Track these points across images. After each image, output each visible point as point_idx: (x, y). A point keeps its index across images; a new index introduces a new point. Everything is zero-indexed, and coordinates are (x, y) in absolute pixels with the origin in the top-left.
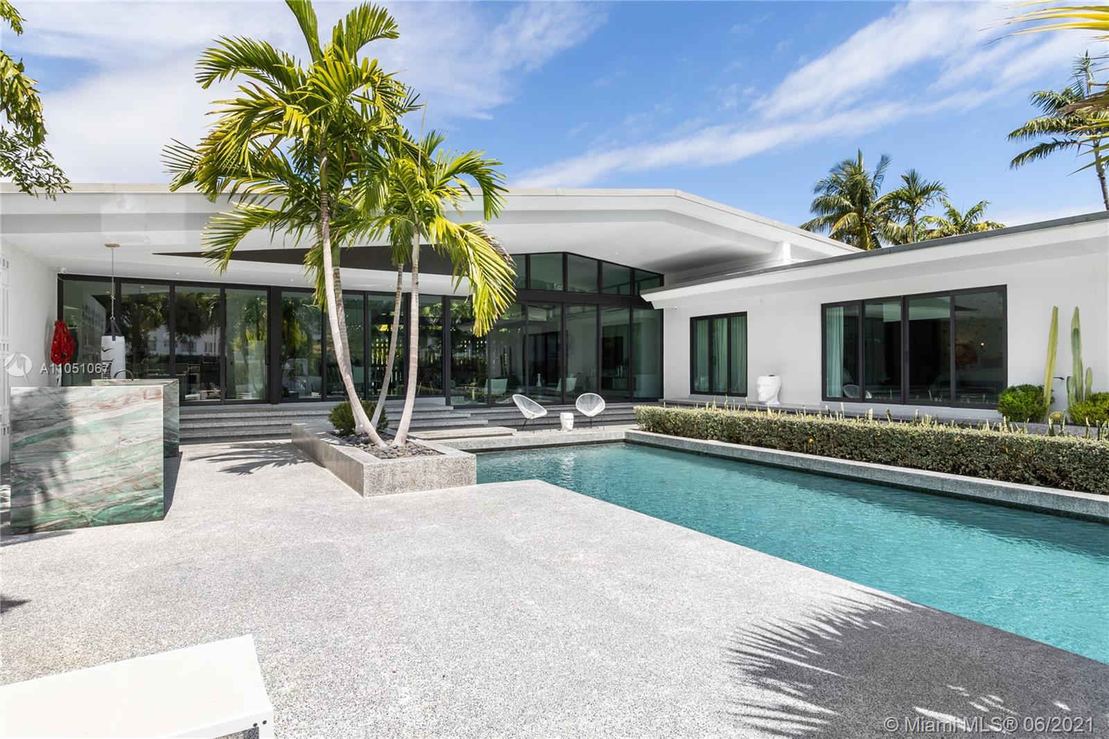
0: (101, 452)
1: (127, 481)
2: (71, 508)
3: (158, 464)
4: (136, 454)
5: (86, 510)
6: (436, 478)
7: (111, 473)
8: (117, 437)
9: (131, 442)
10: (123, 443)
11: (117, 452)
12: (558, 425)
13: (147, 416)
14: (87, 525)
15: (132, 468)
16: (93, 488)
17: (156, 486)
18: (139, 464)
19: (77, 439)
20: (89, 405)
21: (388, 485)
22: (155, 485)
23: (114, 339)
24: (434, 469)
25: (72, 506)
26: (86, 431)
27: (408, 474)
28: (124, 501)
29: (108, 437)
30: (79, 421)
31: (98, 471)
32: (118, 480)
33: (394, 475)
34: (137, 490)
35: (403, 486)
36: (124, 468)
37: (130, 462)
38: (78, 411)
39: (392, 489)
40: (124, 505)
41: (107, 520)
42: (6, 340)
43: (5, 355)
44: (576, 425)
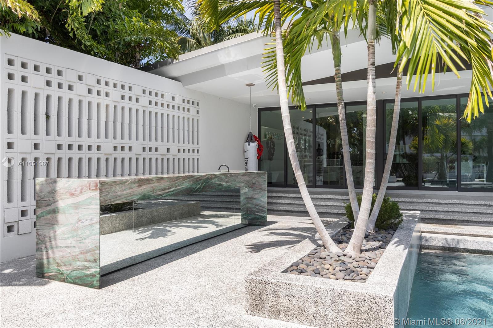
0: (71, 228)
1: (82, 253)
2: (58, 266)
3: (96, 244)
4: (86, 233)
5: (64, 269)
7: (75, 245)
8: (76, 218)
9: (83, 223)
10: (79, 223)
11: (76, 230)
13: (91, 203)
14: (63, 281)
15: (84, 243)
16: (67, 254)
18: (87, 241)
19: (61, 217)
20: (65, 192)
22: (95, 260)
23: (249, 145)
26: (64, 212)
28: (80, 268)
29: (73, 218)
30: (61, 204)
31: (69, 242)
32: (77, 251)
34: (86, 262)
36: (80, 243)
37: (83, 238)
38: (61, 196)
40: (80, 271)
41: (73, 281)
42: (195, 147)
43: (196, 156)
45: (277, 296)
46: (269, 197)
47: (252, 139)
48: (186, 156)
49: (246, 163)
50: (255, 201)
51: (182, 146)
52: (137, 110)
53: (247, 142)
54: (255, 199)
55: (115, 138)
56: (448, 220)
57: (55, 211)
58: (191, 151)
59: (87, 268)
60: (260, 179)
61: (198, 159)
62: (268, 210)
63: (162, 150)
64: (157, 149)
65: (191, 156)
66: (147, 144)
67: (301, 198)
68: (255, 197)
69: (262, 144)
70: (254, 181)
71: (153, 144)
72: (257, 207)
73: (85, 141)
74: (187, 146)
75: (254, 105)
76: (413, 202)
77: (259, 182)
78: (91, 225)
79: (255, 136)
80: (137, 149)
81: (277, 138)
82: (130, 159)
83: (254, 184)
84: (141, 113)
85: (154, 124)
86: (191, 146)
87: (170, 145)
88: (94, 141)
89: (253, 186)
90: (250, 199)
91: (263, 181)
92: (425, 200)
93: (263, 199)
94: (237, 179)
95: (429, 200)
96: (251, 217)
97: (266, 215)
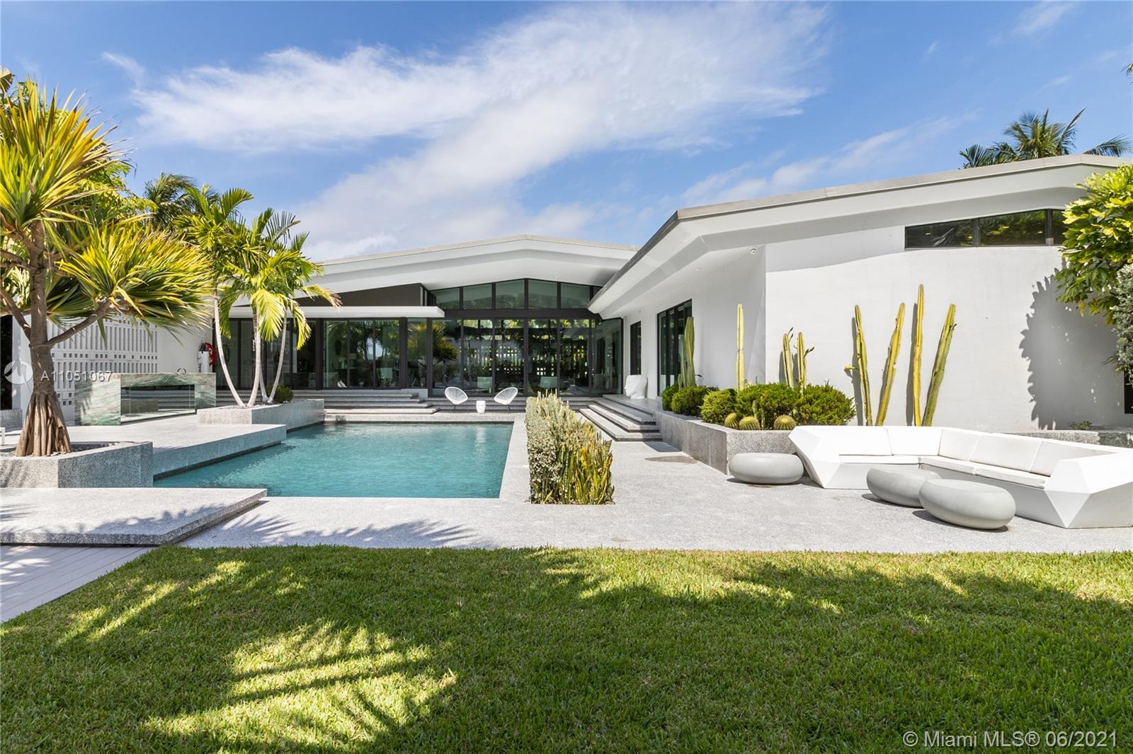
0: (101, 398)
1: (109, 409)
5: (96, 419)
7: (104, 406)
8: (105, 393)
10: (108, 395)
11: (105, 398)
13: (115, 385)
14: (96, 425)
16: (98, 411)
17: (118, 412)
19: (94, 393)
23: (202, 353)
24: (230, 415)
25: (92, 417)
26: (96, 390)
28: (108, 417)
29: (103, 392)
30: (94, 386)
31: (99, 405)
32: (106, 409)
34: (113, 414)
36: (108, 405)
37: (110, 402)
42: (154, 354)
43: (154, 361)
44: (486, 411)
45: (211, 416)
46: (217, 393)
47: (205, 349)
48: (147, 361)
49: (200, 368)
50: (206, 395)
51: (143, 354)
52: (111, 328)
53: (202, 349)
54: (206, 393)
55: (96, 349)
56: (350, 407)
57: (90, 390)
58: (151, 358)
59: (112, 417)
60: (210, 379)
61: (156, 364)
63: (129, 357)
64: (124, 357)
65: (150, 361)
66: (118, 352)
67: (233, 397)
68: (207, 391)
70: (206, 380)
71: (122, 353)
72: (208, 398)
73: (79, 351)
74: (147, 354)
77: (209, 381)
78: (116, 395)
79: (208, 344)
80: (111, 356)
82: (106, 364)
83: (206, 382)
84: (113, 329)
85: (122, 337)
86: (150, 354)
87: (134, 353)
88: (84, 351)
89: (205, 383)
90: (202, 393)
91: (213, 380)
92: (341, 395)
93: (213, 393)
94: (192, 378)
95: (344, 395)
96: (203, 405)
97: (215, 404)
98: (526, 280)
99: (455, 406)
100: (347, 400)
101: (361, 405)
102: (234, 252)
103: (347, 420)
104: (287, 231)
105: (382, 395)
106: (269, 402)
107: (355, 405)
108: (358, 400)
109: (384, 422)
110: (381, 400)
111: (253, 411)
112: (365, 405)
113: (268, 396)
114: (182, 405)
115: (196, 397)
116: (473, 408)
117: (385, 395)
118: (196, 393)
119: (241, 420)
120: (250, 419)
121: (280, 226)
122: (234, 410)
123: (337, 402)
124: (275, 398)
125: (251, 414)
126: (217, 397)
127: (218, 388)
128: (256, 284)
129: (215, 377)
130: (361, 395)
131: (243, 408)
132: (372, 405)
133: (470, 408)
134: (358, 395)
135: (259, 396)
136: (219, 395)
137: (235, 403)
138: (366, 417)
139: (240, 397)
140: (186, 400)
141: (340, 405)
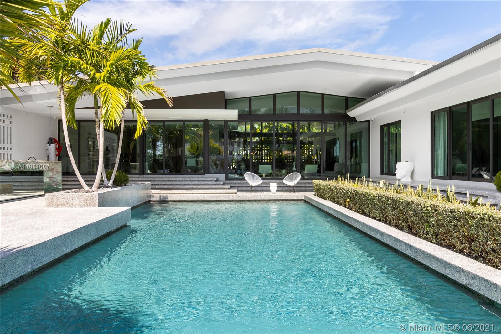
6: (78, 202)
12: (269, 191)
21: (56, 204)
23: (50, 145)
24: (77, 198)
27: (64, 200)
33: (58, 199)
35: (62, 205)
39: (57, 206)
42: (9, 146)
43: (9, 152)
44: (278, 191)
47: (52, 142)
49: (48, 157)
50: (53, 179)
53: (48, 143)
54: (53, 178)
56: (170, 188)
58: (6, 149)
60: (56, 166)
61: (11, 154)
62: (62, 185)
65: (6, 152)
67: (78, 181)
68: (54, 177)
69: (61, 145)
70: (53, 167)
72: (55, 183)
74: (3, 145)
75: (54, 118)
76: (155, 180)
77: (56, 168)
79: (55, 140)
81: (74, 141)
86: (6, 146)
89: (52, 170)
90: (50, 178)
91: (59, 167)
92: (161, 179)
93: (59, 178)
94: (42, 165)
95: (163, 179)
96: (51, 189)
97: (61, 187)
98: (299, 92)
99: (252, 187)
100: (166, 183)
101: (178, 187)
102: (78, 49)
103: (169, 199)
104: (124, 38)
105: (192, 179)
106: (109, 185)
107: (173, 187)
108: (175, 183)
109: (199, 201)
110: (193, 183)
111: (99, 194)
112: (181, 187)
113: (109, 180)
114: (33, 187)
115: (44, 181)
116: (268, 189)
117: (195, 179)
118: (44, 178)
119: (88, 204)
120: (96, 202)
121: (119, 33)
122: (80, 194)
123: (158, 184)
124: (114, 182)
125: (97, 197)
126: (63, 181)
127: (64, 174)
128: (100, 78)
129: (61, 165)
130: (177, 179)
131: (88, 191)
132: (186, 187)
133: (264, 188)
134: (175, 179)
135: (102, 181)
136: (64, 179)
137: (80, 186)
138: (184, 196)
139: (85, 181)
140: (36, 184)
141: (161, 187)
